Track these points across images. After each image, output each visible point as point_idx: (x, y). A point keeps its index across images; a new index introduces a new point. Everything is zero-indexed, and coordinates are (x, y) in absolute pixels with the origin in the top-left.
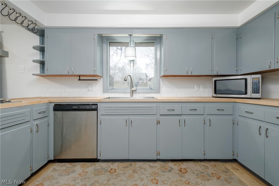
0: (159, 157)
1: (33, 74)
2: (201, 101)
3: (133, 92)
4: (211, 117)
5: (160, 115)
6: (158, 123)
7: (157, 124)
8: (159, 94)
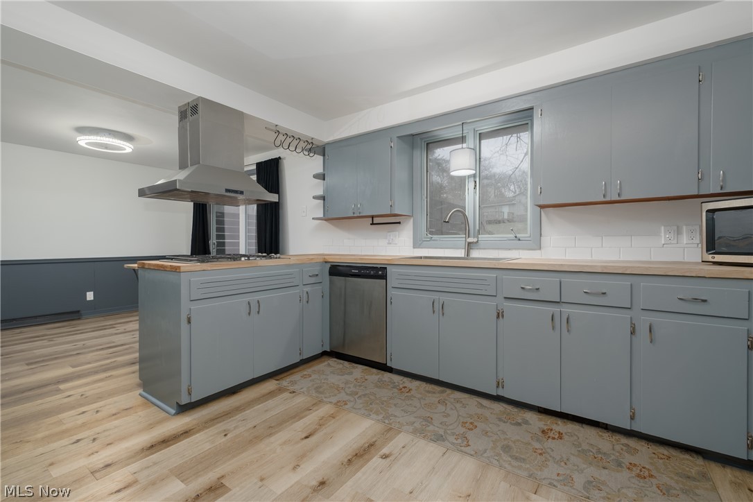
0: (501, 393)
1: (313, 219)
2: (620, 272)
3: (470, 246)
4: (655, 319)
5: (505, 298)
6: (500, 315)
7: (498, 317)
8: (538, 251)
